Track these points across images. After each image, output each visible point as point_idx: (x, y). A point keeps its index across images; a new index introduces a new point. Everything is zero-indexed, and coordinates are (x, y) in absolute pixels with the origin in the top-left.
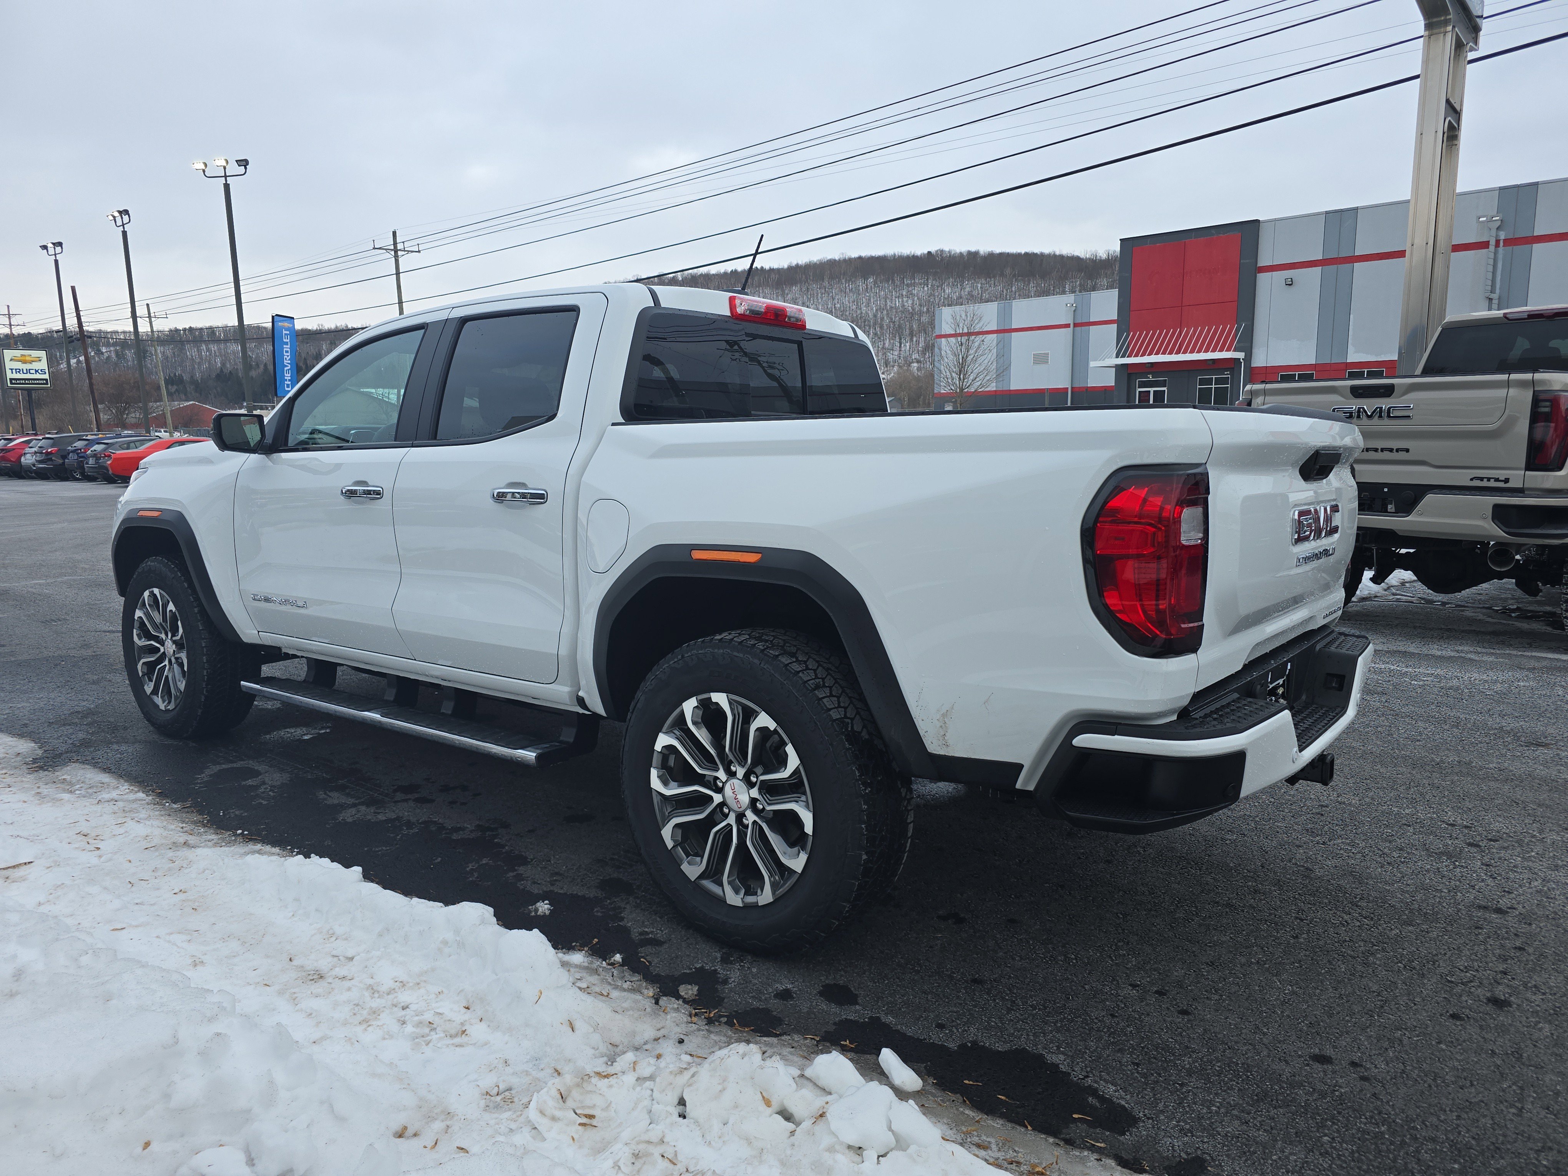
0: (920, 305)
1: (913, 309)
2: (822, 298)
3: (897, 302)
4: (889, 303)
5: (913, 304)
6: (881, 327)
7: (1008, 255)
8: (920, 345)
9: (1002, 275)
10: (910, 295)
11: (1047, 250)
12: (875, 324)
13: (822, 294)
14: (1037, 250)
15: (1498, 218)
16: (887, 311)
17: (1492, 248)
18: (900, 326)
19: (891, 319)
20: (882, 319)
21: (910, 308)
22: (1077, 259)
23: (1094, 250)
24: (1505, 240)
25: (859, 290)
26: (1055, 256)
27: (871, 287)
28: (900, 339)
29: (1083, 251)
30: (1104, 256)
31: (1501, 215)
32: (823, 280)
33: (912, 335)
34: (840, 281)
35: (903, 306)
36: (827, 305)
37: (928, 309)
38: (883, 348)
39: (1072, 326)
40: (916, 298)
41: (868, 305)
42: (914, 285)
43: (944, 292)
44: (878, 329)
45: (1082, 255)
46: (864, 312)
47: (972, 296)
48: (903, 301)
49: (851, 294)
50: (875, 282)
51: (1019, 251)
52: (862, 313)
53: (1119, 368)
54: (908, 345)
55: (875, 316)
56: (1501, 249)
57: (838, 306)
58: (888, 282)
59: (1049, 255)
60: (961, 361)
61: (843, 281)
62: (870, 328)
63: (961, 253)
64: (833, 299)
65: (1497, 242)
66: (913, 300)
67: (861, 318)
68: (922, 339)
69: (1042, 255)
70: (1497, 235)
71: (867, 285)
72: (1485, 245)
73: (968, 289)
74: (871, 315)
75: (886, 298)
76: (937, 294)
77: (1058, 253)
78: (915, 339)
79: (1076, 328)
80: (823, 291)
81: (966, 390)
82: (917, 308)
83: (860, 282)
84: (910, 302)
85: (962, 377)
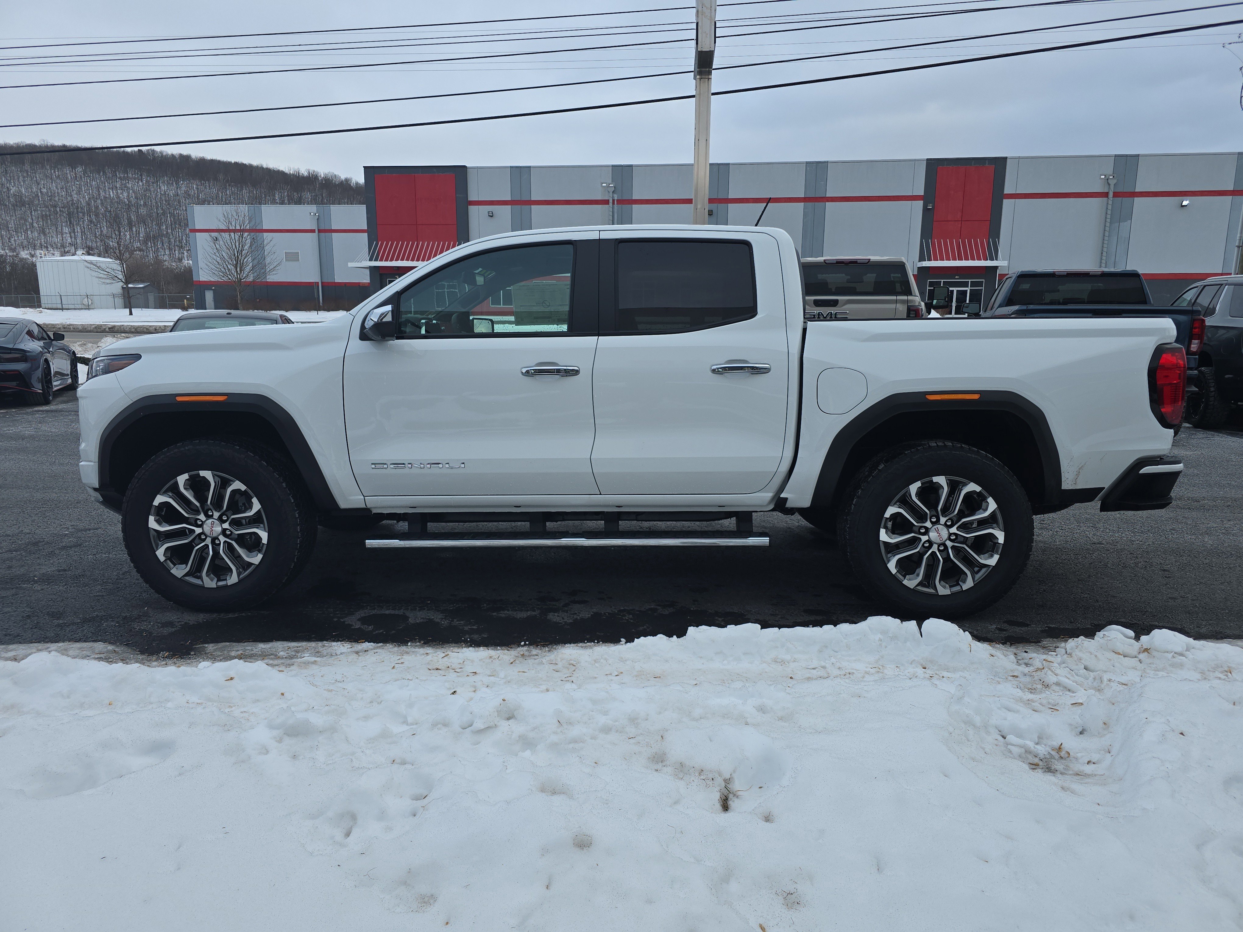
0: (137, 198)
1: (130, 202)
2: (24, 181)
3: (111, 193)
4: (102, 194)
5: (128, 196)
6: (97, 215)
7: (219, 162)
8: (141, 235)
9: (216, 179)
10: (124, 188)
11: (255, 163)
12: (89, 211)
13: (24, 177)
14: (246, 162)
15: (612, 185)
16: (101, 200)
17: (611, 204)
18: (117, 216)
19: (107, 208)
20: (97, 207)
21: (126, 200)
22: (282, 174)
23: (296, 168)
24: (617, 200)
25: (67, 178)
26: (262, 168)
27: (81, 176)
28: (119, 228)
29: (287, 167)
30: (306, 174)
31: (614, 183)
32: (23, 164)
33: (130, 225)
34: (43, 167)
35: (118, 197)
36: (32, 188)
37: (145, 203)
38: (101, 235)
39: (317, 231)
40: (131, 191)
41: (79, 193)
42: (128, 178)
43: (160, 188)
44: (93, 217)
45: (286, 170)
46: (75, 199)
47: (189, 195)
48: (117, 193)
49: (58, 181)
50: (85, 172)
51: (229, 160)
52: (73, 200)
53: (373, 269)
54: (128, 234)
55: (88, 204)
56: (616, 205)
57: (44, 190)
58: (99, 173)
59: (257, 167)
60: (236, 254)
61: (48, 167)
62: (84, 215)
63: (172, 155)
64: (38, 184)
65: (613, 201)
66: (129, 193)
67: (72, 205)
68: (142, 230)
69: (251, 166)
70: (613, 196)
71: (75, 174)
72: (606, 202)
73: (183, 189)
74: (84, 203)
75: (98, 188)
76: (152, 189)
77: (265, 166)
78: (134, 229)
79: (320, 234)
80: (25, 175)
81: (242, 280)
82: (133, 201)
83: (67, 170)
84: (125, 194)
85: (238, 269)
